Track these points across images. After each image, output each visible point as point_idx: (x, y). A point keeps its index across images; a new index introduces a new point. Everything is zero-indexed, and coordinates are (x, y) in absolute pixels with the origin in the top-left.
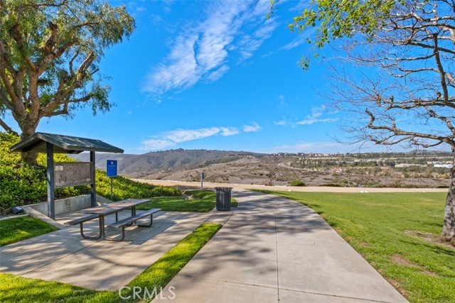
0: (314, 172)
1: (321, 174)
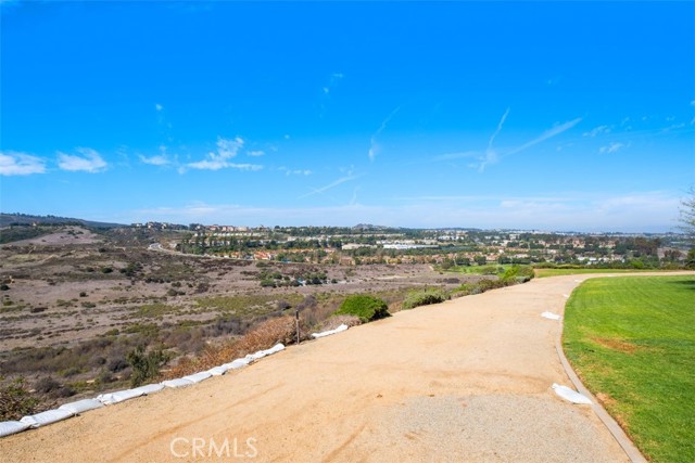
0: (225, 261)
1: (238, 263)
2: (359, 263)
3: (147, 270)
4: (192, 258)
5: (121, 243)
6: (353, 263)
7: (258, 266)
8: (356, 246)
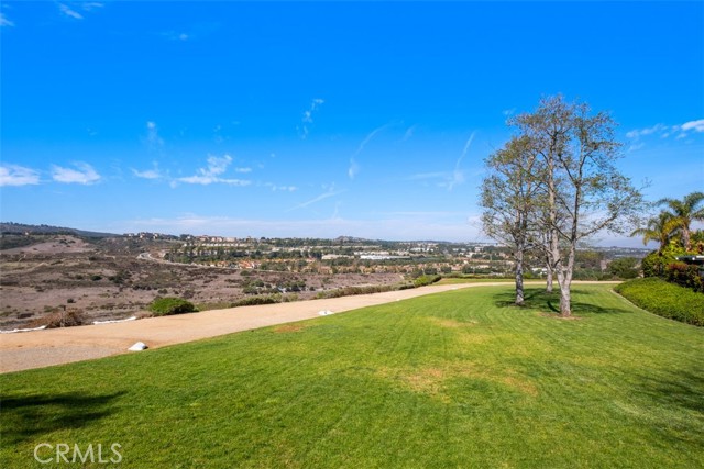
0: (211, 270)
1: (223, 272)
2: (336, 272)
3: (135, 278)
4: (180, 267)
5: (112, 252)
6: (331, 272)
7: (241, 274)
8: (335, 256)
